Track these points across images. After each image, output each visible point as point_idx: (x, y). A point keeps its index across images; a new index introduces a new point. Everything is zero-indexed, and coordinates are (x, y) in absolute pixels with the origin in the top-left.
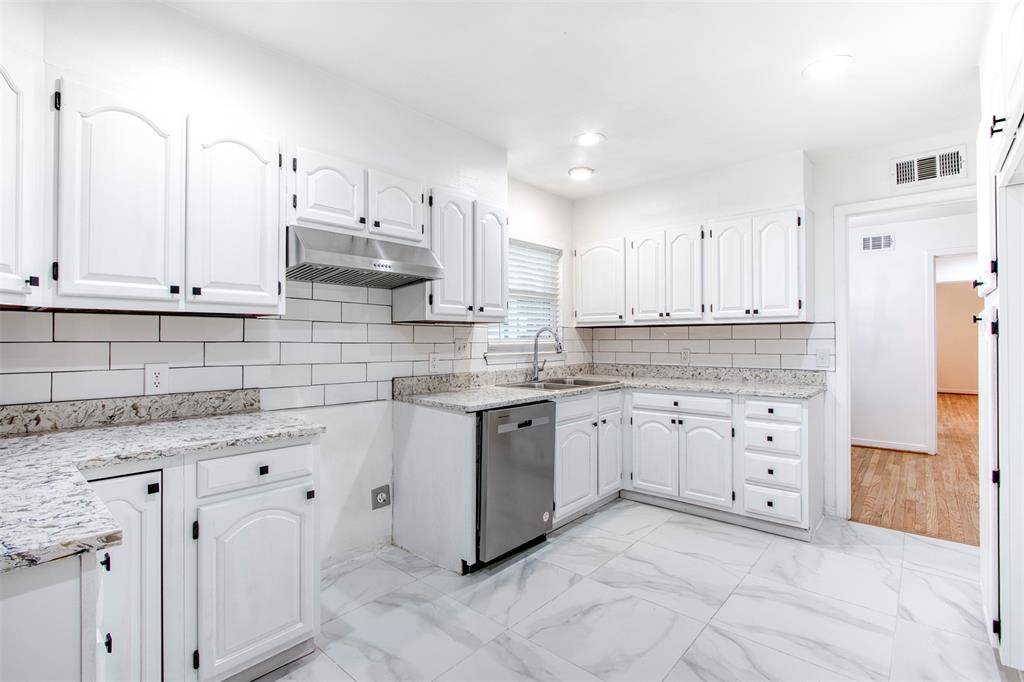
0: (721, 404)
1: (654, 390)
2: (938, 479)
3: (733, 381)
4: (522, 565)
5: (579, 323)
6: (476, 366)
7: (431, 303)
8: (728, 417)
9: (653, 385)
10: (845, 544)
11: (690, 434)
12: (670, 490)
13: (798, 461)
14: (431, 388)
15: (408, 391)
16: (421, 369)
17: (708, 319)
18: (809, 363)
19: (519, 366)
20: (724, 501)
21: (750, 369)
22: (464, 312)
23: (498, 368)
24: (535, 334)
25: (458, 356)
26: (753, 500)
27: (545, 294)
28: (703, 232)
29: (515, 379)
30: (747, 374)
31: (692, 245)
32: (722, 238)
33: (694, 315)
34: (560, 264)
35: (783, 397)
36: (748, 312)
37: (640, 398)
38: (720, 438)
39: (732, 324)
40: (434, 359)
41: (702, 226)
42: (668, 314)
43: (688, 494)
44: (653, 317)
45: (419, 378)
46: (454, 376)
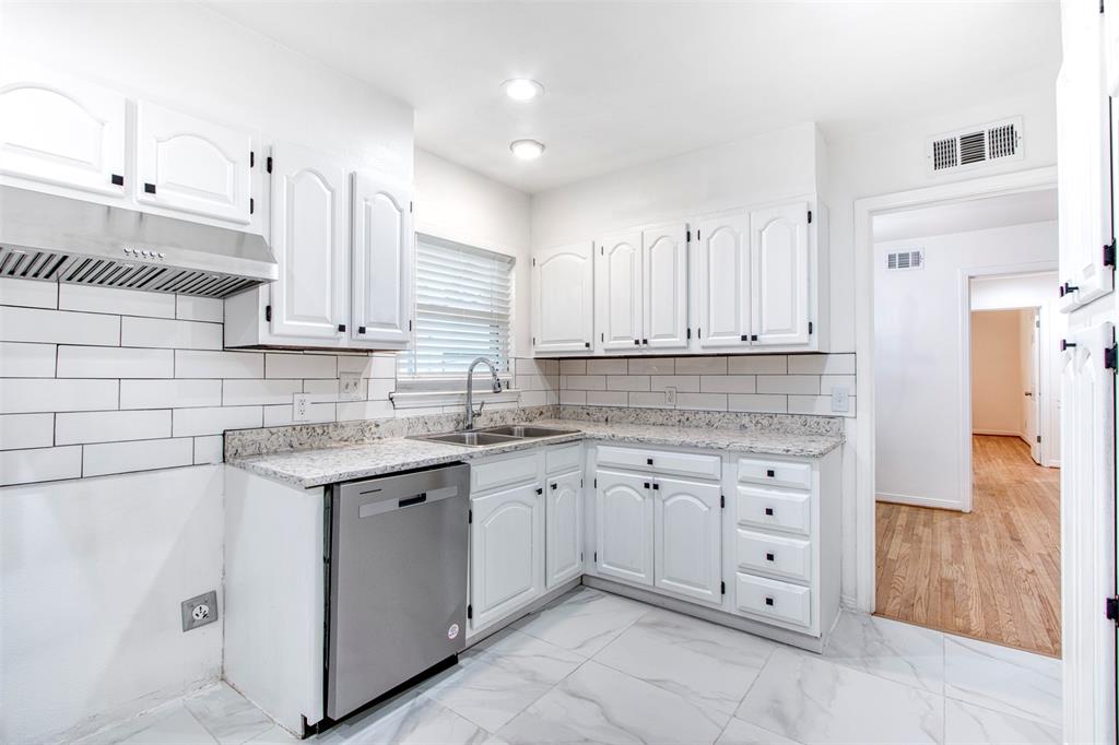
0: (707, 463)
1: (623, 442)
2: (977, 547)
3: (727, 429)
4: (405, 712)
5: (537, 353)
6: (376, 411)
7: (269, 318)
8: (716, 481)
9: (621, 435)
10: (868, 657)
11: (668, 503)
12: (641, 577)
13: (807, 543)
14: (295, 444)
15: (250, 450)
16: (279, 417)
17: (696, 347)
18: (823, 407)
19: (446, 410)
20: (710, 594)
21: (750, 414)
23: (411, 414)
24: (467, 370)
25: (344, 397)
26: (748, 594)
27: (491, 314)
28: (688, 233)
29: (439, 427)
30: (746, 420)
31: (676, 248)
32: (711, 241)
33: (677, 342)
34: (513, 276)
35: (787, 456)
36: (744, 338)
37: (606, 453)
38: (706, 509)
39: (727, 355)
40: (302, 402)
41: (688, 226)
42: (645, 342)
43: (665, 584)
44: (626, 345)
45: (274, 430)
46: (336, 426)
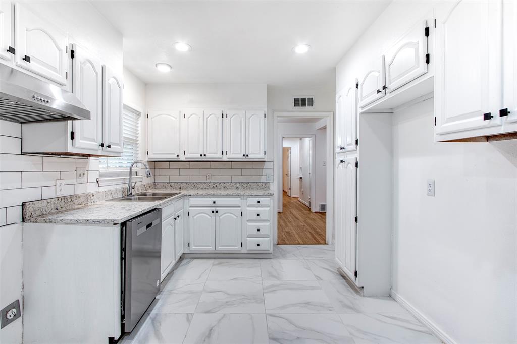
0: (236, 201)
1: (202, 196)
3: (232, 189)
5: (149, 158)
6: (92, 188)
7: (72, 138)
8: (239, 207)
9: (201, 193)
10: (283, 255)
11: (221, 217)
12: (210, 248)
13: (268, 224)
14: (59, 208)
15: (38, 213)
16: (49, 193)
17: (225, 158)
18: (263, 180)
19: (118, 186)
20: (237, 248)
21: (240, 183)
22: (97, 148)
23: (106, 189)
24: (130, 165)
25: (79, 181)
26: (251, 245)
27: (131, 139)
28: (223, 115)
29: (116, 195)
30: (238, 185)
31: (217, 120)
32: (232, 119)
33: (218, 156)
34: (139, 122)
35: (262, 195)
36: (244, 156)
37: (193, 201)
38: (236, 218)
39: (231, 161)
40: (60, 184)
42: (205, 155)
43: (220, 248)
44: (197, 156)
45: (49, 201)
46: (76, 197)
